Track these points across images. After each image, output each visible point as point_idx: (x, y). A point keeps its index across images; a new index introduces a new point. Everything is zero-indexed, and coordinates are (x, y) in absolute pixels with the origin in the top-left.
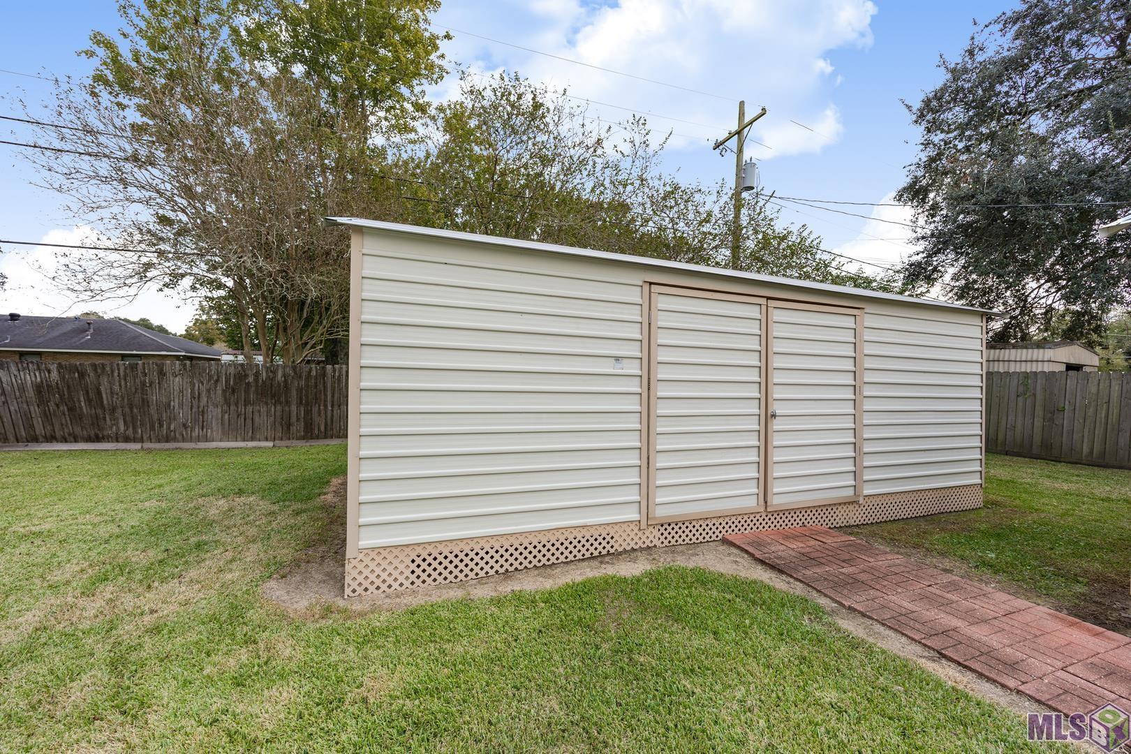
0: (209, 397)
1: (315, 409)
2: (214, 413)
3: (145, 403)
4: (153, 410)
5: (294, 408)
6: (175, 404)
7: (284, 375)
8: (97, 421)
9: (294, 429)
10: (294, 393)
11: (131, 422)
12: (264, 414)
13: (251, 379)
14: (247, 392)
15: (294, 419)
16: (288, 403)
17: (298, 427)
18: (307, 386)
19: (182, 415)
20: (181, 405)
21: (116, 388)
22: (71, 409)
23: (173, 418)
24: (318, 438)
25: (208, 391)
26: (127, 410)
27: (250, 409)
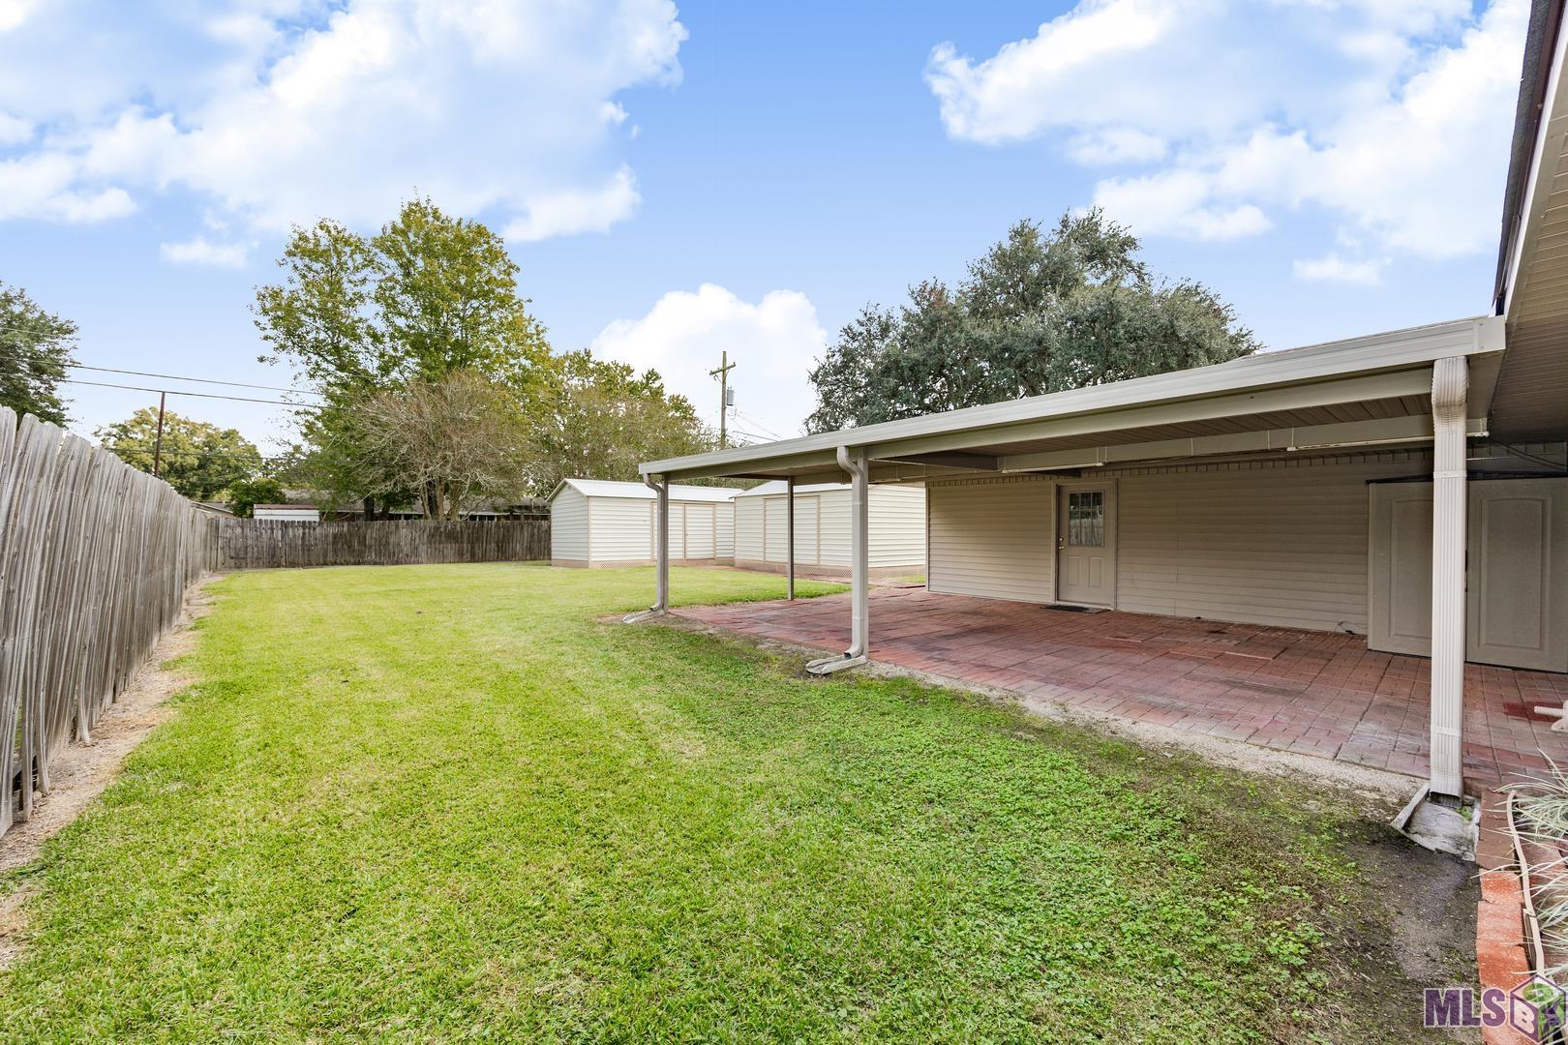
0: (420, 539)
1: (477, 545)
2: (423, 548)
3: (387, 543)
4: (391, 547)
5: (465, 545)
6: (402, 543)
7: (461, 527)
8: (361, 554)
9: (464, 557)
10: (465, 537)
11: (379, 554)
12: (450, 549)
13: (442, 529)
14: (440, 536)
15: (465, 551)
16: (462, 542)
17: (468, 556)
18: (473, 533)
19: (406, 549)
20: (406, 544)
21: (374, 535)
22: (349, 547)
23: (400, 552)
24: (477, 562)
25: (420, 536)
26: (377, 547)
27: (442, 546)
